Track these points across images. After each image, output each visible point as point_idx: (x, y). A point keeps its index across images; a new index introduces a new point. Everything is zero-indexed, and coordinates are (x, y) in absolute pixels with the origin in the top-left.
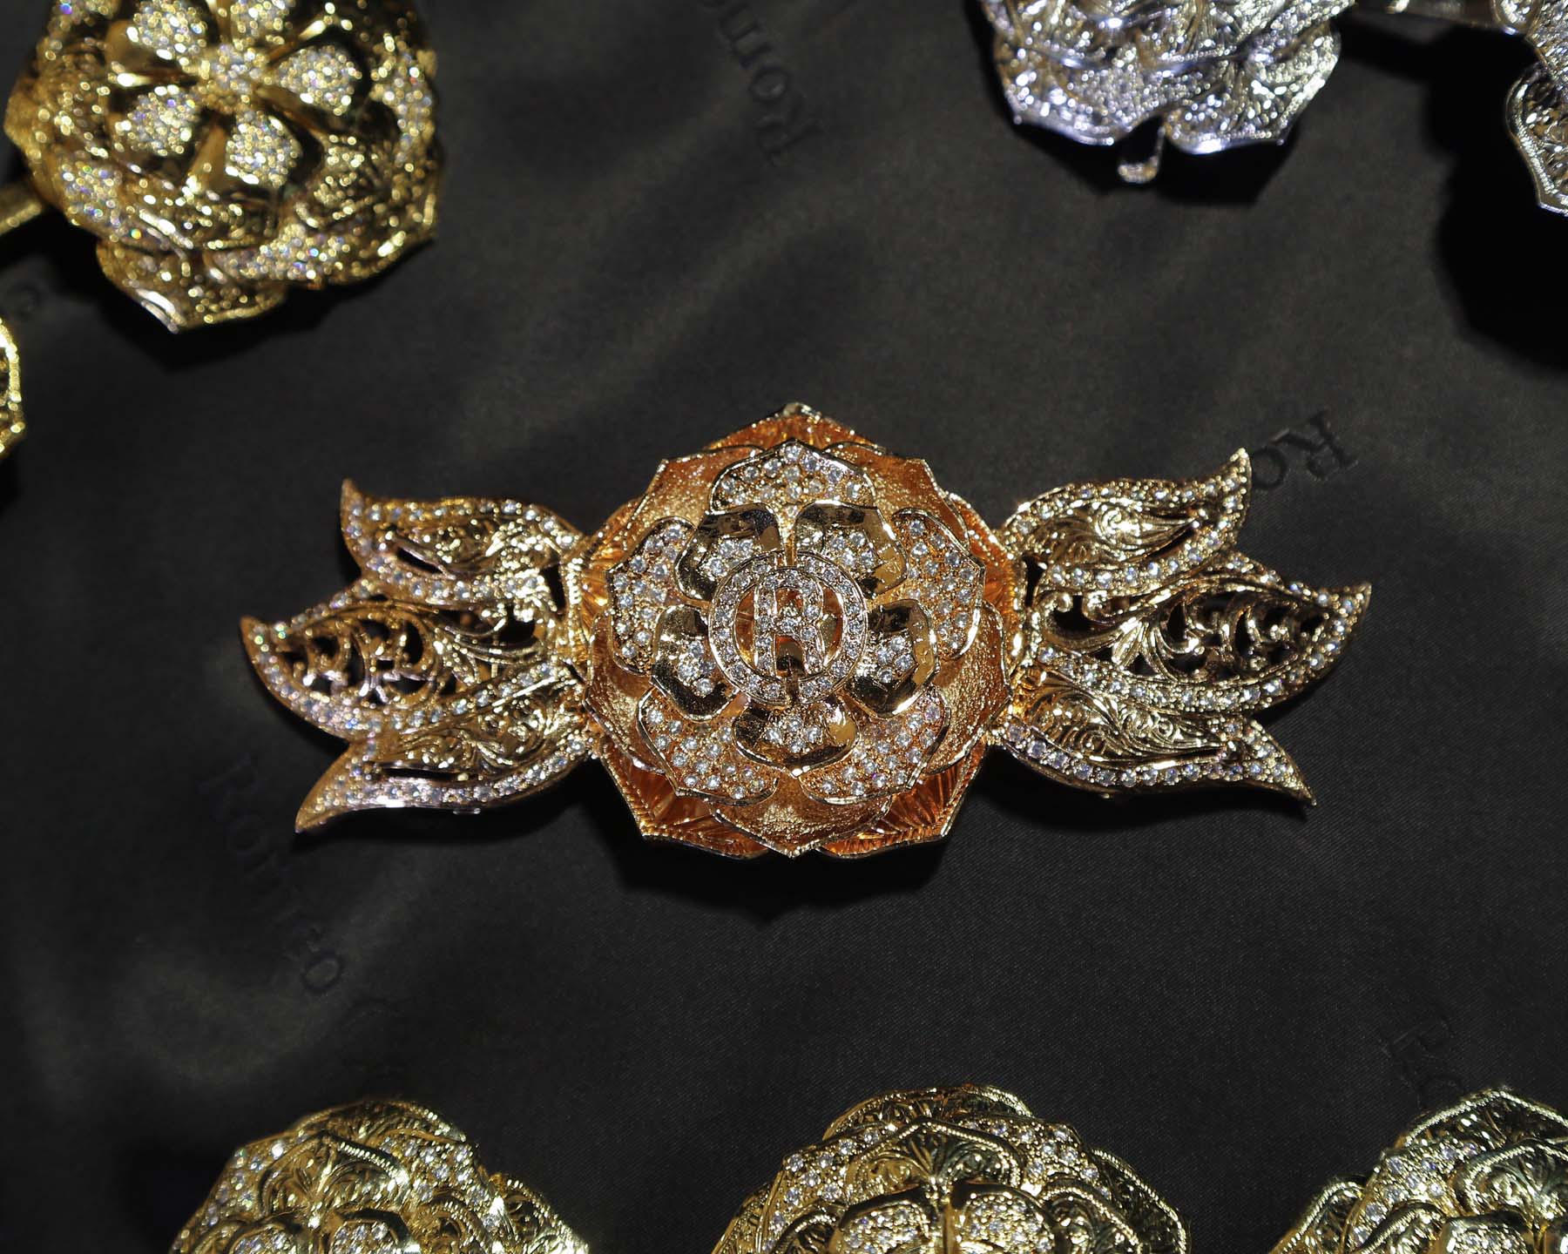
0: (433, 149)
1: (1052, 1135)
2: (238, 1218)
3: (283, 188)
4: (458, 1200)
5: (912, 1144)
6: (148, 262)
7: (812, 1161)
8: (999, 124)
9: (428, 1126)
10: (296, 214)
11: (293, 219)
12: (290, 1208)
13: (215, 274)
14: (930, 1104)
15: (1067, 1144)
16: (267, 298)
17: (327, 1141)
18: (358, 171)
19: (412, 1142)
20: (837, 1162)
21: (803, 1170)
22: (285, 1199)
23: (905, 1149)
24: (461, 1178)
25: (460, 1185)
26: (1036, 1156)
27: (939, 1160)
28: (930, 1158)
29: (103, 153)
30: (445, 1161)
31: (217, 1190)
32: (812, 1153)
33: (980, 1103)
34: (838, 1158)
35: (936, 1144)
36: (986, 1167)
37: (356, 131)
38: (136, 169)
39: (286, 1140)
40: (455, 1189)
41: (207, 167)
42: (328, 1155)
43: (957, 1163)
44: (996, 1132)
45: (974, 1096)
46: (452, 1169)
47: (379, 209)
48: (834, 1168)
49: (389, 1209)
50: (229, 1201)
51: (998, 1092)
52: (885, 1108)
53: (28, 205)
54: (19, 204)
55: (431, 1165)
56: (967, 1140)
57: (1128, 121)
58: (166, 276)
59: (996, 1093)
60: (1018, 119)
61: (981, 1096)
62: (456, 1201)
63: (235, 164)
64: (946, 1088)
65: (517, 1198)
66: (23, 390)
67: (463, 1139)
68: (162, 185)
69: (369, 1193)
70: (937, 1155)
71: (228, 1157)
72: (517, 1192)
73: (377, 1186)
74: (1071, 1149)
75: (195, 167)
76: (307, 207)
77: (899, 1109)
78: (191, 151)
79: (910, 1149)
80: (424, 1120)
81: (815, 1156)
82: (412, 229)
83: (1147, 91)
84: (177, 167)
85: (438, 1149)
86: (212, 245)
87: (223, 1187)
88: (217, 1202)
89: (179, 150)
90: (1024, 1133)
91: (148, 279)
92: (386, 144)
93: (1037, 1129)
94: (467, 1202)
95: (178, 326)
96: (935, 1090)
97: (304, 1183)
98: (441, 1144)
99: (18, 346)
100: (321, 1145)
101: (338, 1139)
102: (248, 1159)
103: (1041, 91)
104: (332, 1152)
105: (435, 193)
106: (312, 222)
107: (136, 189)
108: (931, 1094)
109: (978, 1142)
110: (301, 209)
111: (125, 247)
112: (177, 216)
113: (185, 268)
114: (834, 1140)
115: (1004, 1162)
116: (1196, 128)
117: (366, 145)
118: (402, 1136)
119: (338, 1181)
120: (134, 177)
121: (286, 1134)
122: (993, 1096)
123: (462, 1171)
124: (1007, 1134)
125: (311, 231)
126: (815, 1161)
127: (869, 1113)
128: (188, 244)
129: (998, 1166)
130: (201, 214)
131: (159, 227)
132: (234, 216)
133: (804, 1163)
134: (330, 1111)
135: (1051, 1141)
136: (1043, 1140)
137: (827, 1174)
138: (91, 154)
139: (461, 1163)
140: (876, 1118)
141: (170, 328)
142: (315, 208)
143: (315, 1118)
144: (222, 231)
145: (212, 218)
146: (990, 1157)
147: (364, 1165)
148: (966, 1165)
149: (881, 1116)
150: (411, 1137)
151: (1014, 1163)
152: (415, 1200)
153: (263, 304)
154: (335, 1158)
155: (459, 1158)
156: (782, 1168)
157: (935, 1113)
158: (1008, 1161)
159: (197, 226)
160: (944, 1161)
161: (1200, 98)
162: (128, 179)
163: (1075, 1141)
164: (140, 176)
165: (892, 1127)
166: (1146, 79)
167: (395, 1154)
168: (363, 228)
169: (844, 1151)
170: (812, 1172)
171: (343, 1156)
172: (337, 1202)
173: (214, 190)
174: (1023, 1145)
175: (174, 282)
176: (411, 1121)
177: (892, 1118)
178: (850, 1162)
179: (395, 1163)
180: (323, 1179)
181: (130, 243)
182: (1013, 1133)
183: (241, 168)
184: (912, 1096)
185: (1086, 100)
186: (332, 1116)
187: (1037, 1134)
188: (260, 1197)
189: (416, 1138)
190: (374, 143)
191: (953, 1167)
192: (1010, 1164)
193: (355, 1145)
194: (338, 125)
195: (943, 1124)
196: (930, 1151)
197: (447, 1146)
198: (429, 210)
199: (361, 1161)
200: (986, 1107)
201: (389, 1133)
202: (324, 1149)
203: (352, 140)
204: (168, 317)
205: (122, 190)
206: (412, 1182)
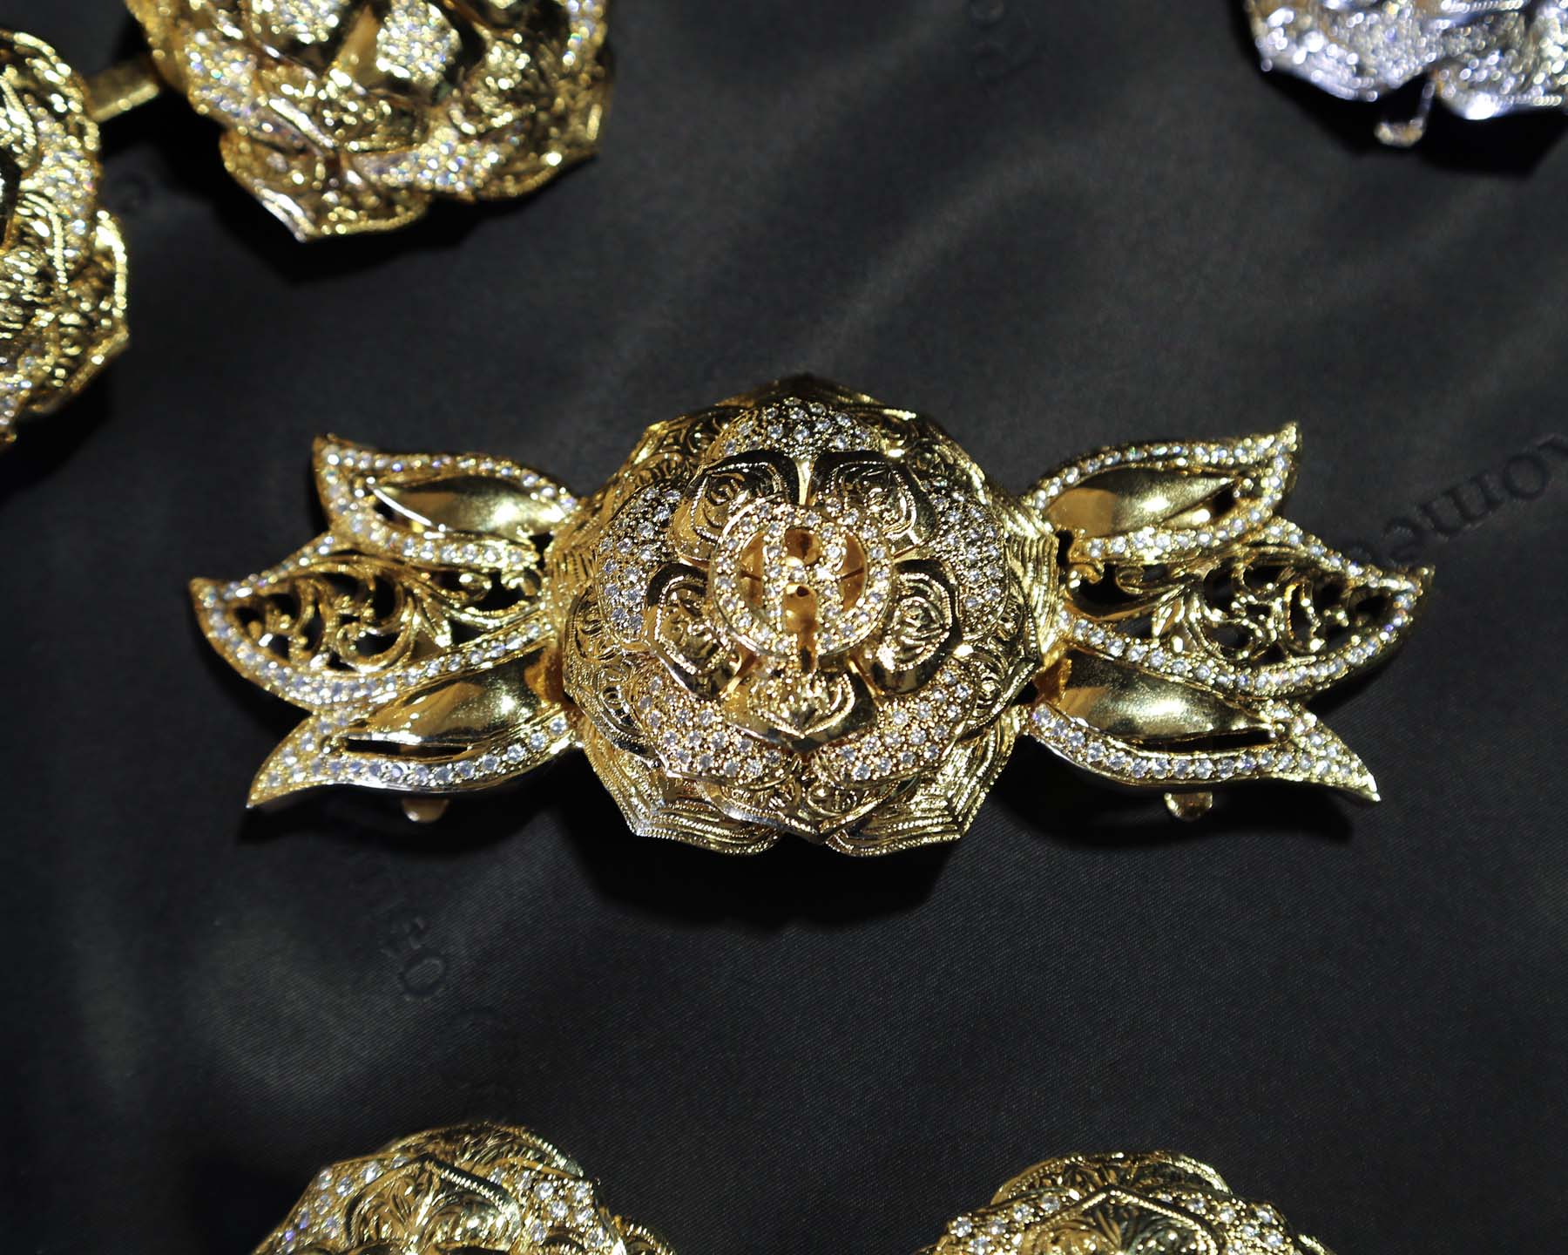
0: (604, 54)
1: (1254, 1215)
2: (319, 1246)
3: (438, 87)
4: (575, 1242)
5: (1100, 1215)
6: (277, 160)
7: (981, 1226)
8: (1243, 68)
9: (542, 1157)
10: (450, 118)
11: (446, 122)
12: (385, 1240)
13: (353, 178)
14: (1117, 1169)
15: (1271, 1226)
16: (407, 209)
17: (429, 1166)
18: (523, 73)
19: (526, 1174)
20: (1010, 1229)
21: (972, 1236)
22: (378, 1229)
23: (1091, 1220)
24: (581, 1218)
25: (578, 1226)
26: (1236, 1238)
27: (1129, 1235)
28: (1118, 1232)
29: (237, 34)
30: (563, 1198)
31: (296, 1213)
32: (983, 1217)
33: (1173, 1173)
34: (1012, 1225)
35: (1126, 1215)
36: (1181, 1246)
37: (523, 28)
38: (273, 52)
39: (380, 1161)
40: (573, 1230)
41: (354, 58)
42: (430, 1182)
43: (1149, 1239)
44: (1192, 1208)
45: (1167, 1165)
46: (570, 1208)
47: (543, 116)
48: (1007, 1236)
49: (497, 1248)
50: (311, 1226)
51: (1194, 1162)
52: (1065, 1172)
53: (144, 86)
54: (134, 84)
55: (546, 1201)
56: (1161, 1214)
57: (1396, 75)
58: (298, 178)
59: (1191, 1163)
60: (1268, 65)
61: (1175, 1166)
62: (572, 1244)
63: (387, 55)
64: (1133, 1154)
65: (640, 1245)
66: (130, 294)
67: (581, 1174)
68: (302, 73)
69: (475, 1229)
70: (1127, 1230)
71: (312, 1175)
72: (639, 1238)
73: (483, 1220)
74: (1274, 1232)
75: (341, 57)
76: (462, 111)
77: (1081, 1173)
78: (337, 38)
79: (1096, 1220)
80: (538, 1150)
81: (984, 1220)
82: (574, 143)
83: (1424, 41)
84: (321, 56)
85: (555, 1184)
86: (354, 146)
87: (304, 1209)
88: (296, 1227)
89: (324, 37)
90: (1222, 1211)
91: (275, 179)
92: (555, 43)
93: (1238, 1208)
94: (586, 1246)
95: (306, 235)
96: (1120, 1155)
97: (403, 1211)
98: (558, 1178)
99: (125, 245)
100: (422, 1170)
101: (441, 1165)
102: (336, 1180)
103: (1297, 34)
104: (436, 1180)
105: (602, 104)
106: (468, 128)
107: (273, 77)
108: (1118, 1160)
109: (1172, 1218)
110: (457, 113)
111: (252, 140)
112: (318, 110)
113: (320, 169)
114: (1006, 1205)
115: (1201, 1243)
116: (1473, 86)
117: (530, 47)
118: (513, 1166)
119: (443, 1213)
120: (272, 62)
121: (380, 1156)
122: (1187, 1165)
123: (582, 1210)
124: (1204, 1212)
125: (464, 138)
126: (985, 1226)
127: (1047, 1176)
128: (328, 142)
129: (1193, 1246)
130: (346, 110)
131: (296, 122)
132: (382, 115)
133: (973, 1228)
134: (430, 1133)
135: (1253, 1222)
136: (1245, 1221)
137: (999, 1242)
138: (223, 33)
139: (580, 1201)
140: (1054, 1182)
141: (299, 236)
142: (472, 111)
143: (412, 1140)
144: (364, 130)
145: (357, 115)
146: (1187, 1236)
147: (470, 1196)
148: (1159, 1243)
149: (1060, 1180)
150: (524, 1168)
151: (1213, 1244)
152: (527, 1239)
153: (403, 217)
154: (437, 1187)
155: (579, 1195)
156: (947, 1233)
157: (1122, 1180)
158: (1206, 1242)
159: (339, 123)
160: (1133, 1238)
161: (1482, 54)
162: (262, 62)
163: (1279, 1224)
164: (278, 62)
165: (1074, 1194)
166: (1423, 28)
167: (505, 1186)
168: (523, 136)
169: (1018, 1216)
170: (982, 1238)
171: (447, 1185)
172: (439, 1237)
173: (362, 85)
174: (1222, 1224)
175: (308, 184)
176: (524, 1149)
177: (1073, 1185)
178: (1025, 1230)
179: (505, 1196)
180: (423, 1211)
181: (261, 137)
182: (1211, 1210)
183: (395, 60)
184: (1097, 1161)
185: (1352, 46)
186: (431, 1138)
187: (1238, 1212)
188: (348, 1226)
189: (531, 1170)
190: (541, 41)
191: (1144, 1242)
192: (1208, 1246)
193: (460, 1172)
194: (502, 19)
195: (1134, 1195)
196: (1119, 1223)
197: (565, 1181)
198: (594, 122)
199: (468, 1191)
200: (1180, 1179)
201: (498, 1161)
202: (426, 1175)
203: (518, 38)
204: (297, 224)
205: (257, 78)
206: (523, 1218)
